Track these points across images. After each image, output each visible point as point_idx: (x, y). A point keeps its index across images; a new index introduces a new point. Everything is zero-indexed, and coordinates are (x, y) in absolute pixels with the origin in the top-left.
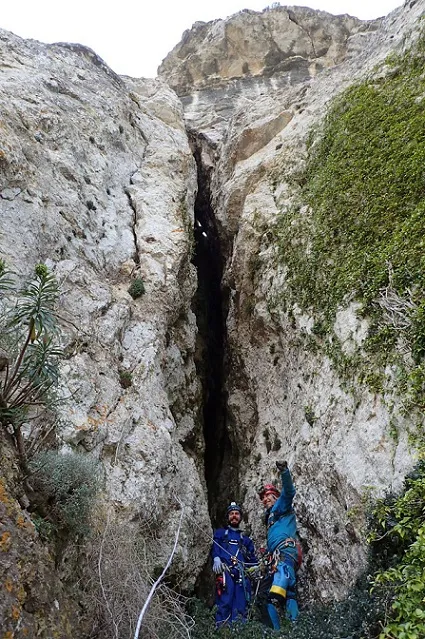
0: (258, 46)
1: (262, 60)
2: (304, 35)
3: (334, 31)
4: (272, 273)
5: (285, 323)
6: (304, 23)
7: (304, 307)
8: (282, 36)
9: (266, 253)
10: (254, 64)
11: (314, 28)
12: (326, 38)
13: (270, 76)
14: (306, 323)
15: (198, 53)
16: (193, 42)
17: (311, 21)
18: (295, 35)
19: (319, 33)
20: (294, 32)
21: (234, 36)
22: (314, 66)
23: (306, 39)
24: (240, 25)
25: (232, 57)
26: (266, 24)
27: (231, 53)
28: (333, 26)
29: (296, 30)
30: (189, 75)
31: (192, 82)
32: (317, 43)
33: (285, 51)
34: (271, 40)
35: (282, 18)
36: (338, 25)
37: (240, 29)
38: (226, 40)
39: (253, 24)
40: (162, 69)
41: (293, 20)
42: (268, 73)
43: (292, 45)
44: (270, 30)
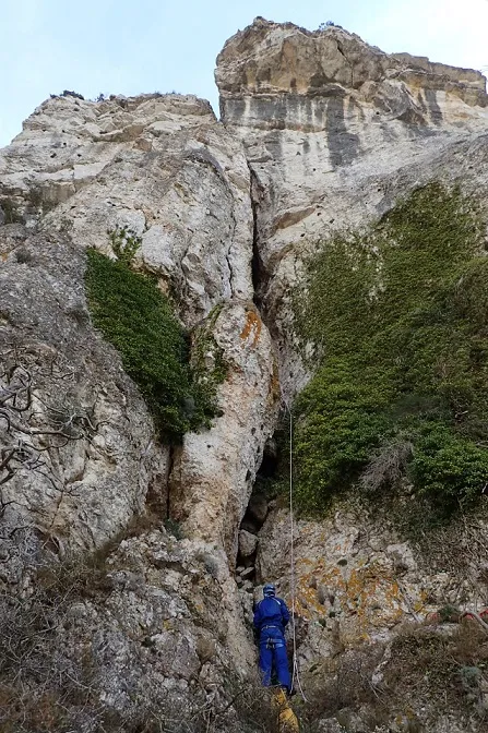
0: (308, 67)
1: (308, 79)
2: (346, 65)
3: (372, 67)
4: (287, 311)
5: (289, 338)
6: (349, 55)
7: (298, 334)
8: (329, 62)
9: (286, 299)
10: (301, 82)
11: (356, 62)
12: (364, 73)
13: (312, 98)
14: (297, 341)
15: (256, 59)
16: (252, 40)
17: (355, 55)
18: (339, 65)
19: (360, 67)
20: (339, 61)
21: (289, 52)
22: (348, 97)
23: (347, 69)
24: (295, 44)
25: (283, 70)
26: (318, 48)
27: (284, 66)
28: (372, 63)
29: (341, 60)
30: (244, 77)
31: (245, 83)
32: (356, 75)
33: (329, 76)
34: (319, 64)
35: (332, 46)
36: (376, 62)
37: (295, 47)
38: (282, 54)
39: (307, 45)
40: (221, 58)
41: (341, 51)
42: (311, 95)
43: (336, 72)
44: (320, 55)
